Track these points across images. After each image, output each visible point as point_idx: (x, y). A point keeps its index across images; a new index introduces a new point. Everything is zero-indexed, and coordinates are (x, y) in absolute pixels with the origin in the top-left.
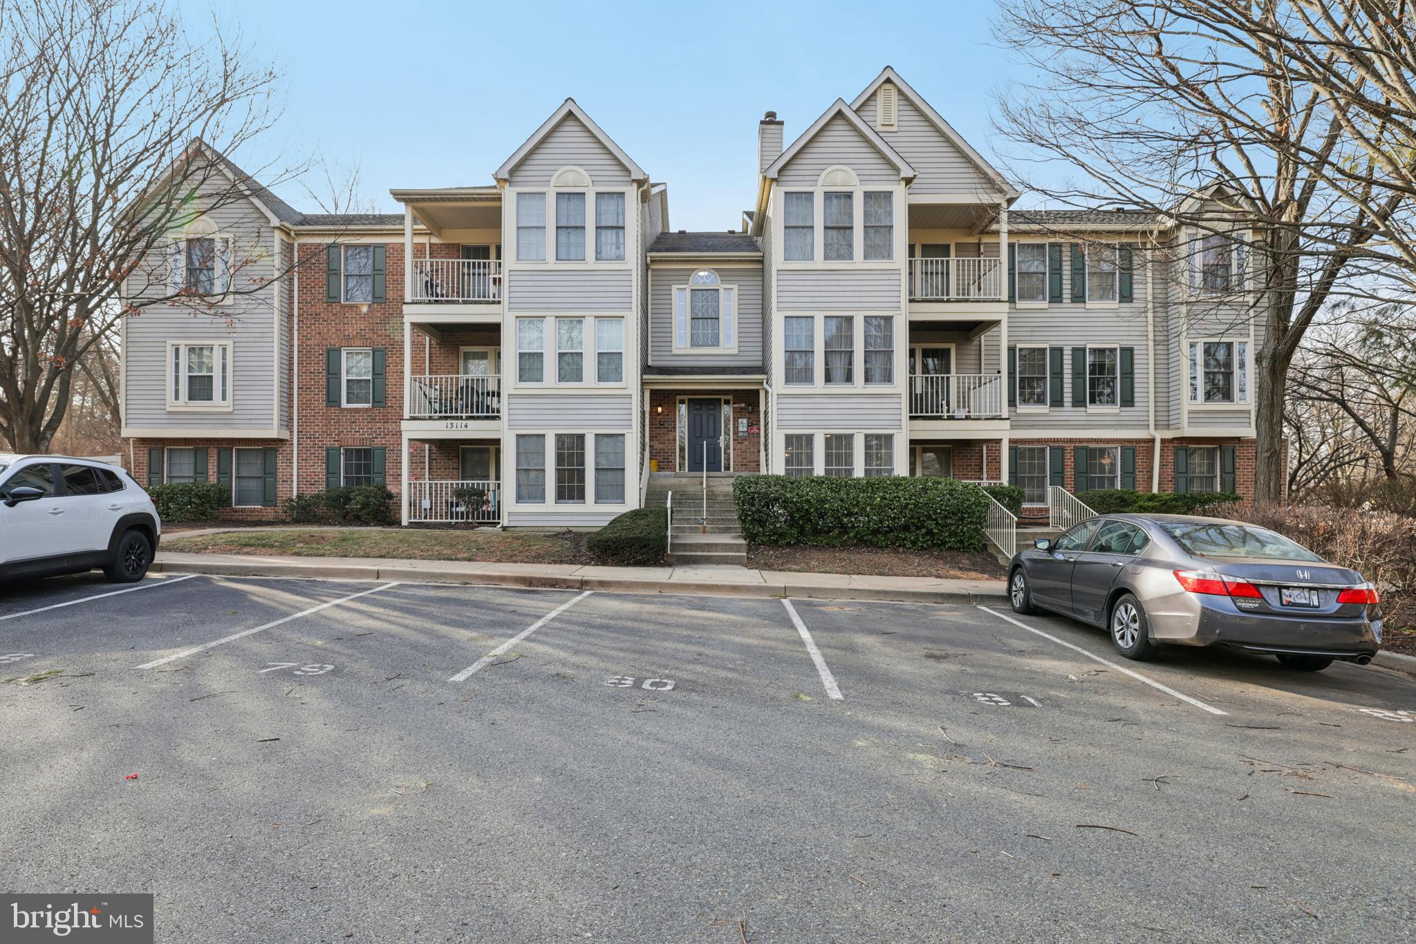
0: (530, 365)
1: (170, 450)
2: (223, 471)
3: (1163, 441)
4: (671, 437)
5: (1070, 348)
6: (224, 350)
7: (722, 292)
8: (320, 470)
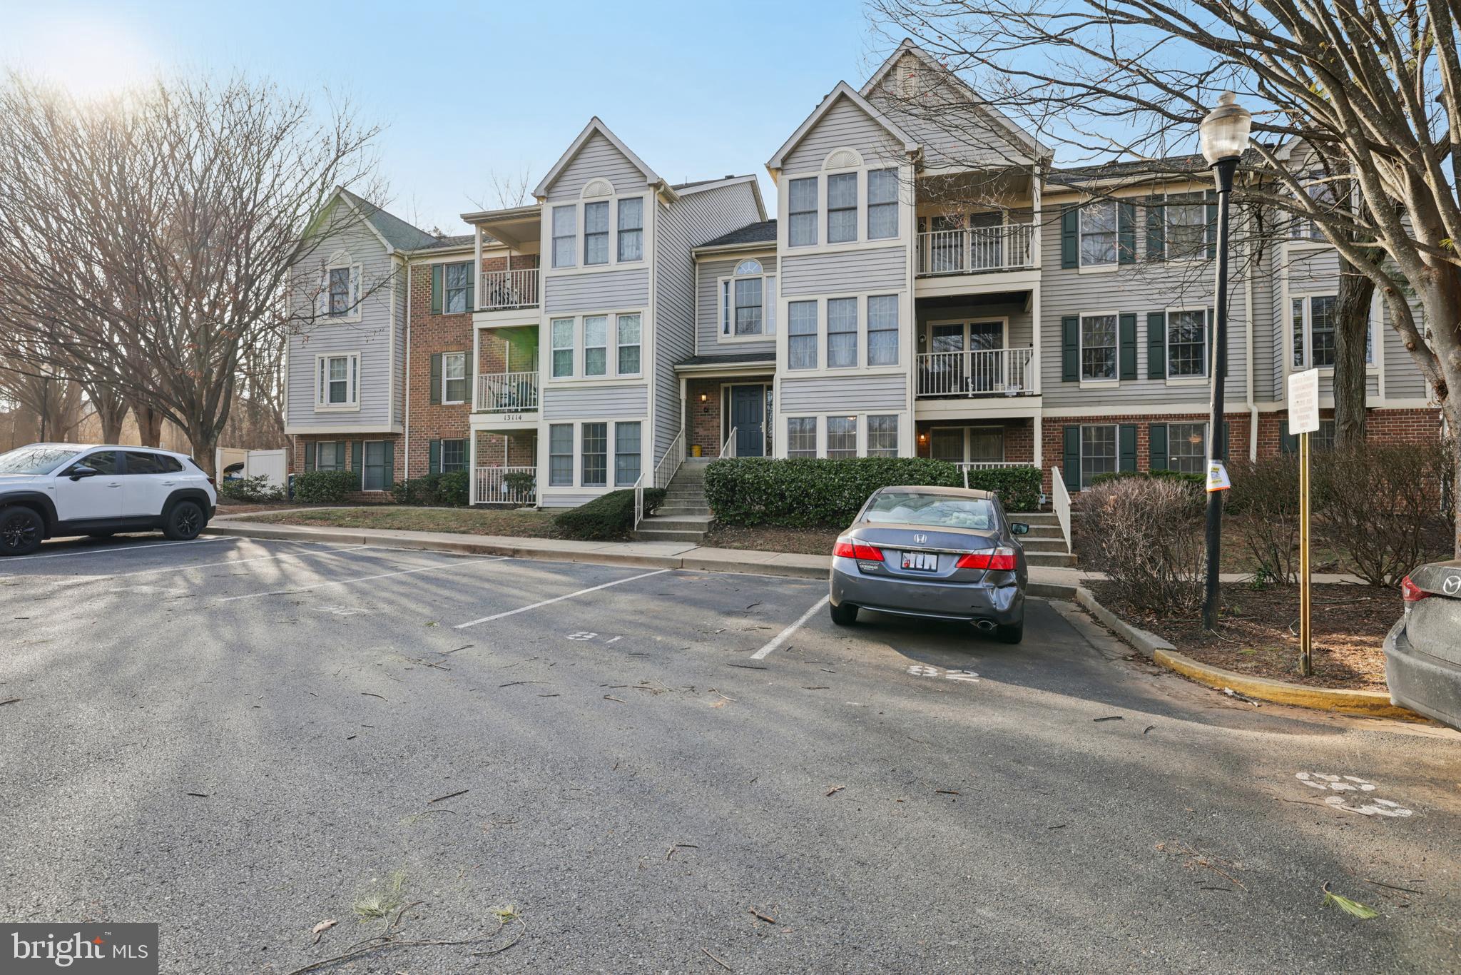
0: (562, 362)
1: (321, 444)
2: (356, 462)
3: (1261, 415)
4: (715, 424)
5: (1145, 313)
6: (355, 359)
7: (764, 280)
8: (425, 459)
